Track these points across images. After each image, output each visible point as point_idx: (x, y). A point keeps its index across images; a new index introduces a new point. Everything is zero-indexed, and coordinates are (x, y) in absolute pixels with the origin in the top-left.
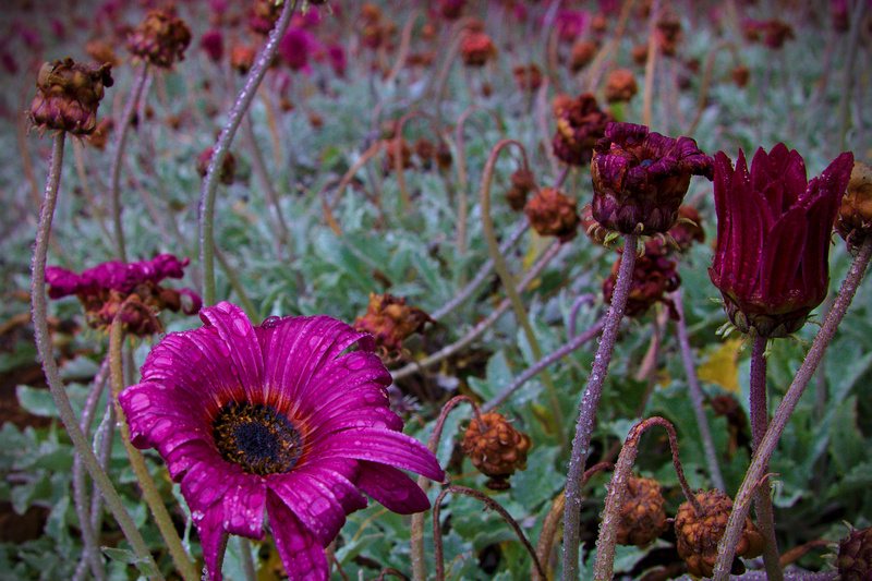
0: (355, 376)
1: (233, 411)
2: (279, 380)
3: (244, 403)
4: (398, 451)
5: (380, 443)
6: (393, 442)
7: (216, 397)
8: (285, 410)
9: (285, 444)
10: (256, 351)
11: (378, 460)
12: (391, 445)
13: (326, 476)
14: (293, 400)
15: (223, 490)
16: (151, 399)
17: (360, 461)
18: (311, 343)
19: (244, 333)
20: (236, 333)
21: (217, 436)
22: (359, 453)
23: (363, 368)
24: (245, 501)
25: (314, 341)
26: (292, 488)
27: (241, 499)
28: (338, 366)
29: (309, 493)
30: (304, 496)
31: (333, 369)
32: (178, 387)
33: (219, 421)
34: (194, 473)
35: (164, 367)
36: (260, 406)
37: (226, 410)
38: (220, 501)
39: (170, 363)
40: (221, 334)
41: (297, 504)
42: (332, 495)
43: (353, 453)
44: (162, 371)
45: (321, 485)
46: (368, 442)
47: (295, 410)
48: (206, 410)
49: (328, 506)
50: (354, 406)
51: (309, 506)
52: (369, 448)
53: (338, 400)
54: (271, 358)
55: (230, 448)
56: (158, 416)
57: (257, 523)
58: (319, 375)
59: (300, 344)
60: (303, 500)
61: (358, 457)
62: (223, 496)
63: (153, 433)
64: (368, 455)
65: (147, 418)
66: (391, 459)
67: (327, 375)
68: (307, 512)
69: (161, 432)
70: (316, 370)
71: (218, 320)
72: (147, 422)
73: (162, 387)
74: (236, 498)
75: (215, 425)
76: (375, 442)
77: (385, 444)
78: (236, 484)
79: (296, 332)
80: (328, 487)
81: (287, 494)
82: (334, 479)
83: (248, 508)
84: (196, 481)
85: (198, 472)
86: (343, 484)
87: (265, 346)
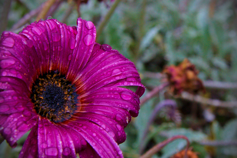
0: (121, 102)
1: (55, 76)
2: (87, 77)
3: (63, 75)
4: (109, 152)
5: (105, 143)
6: (110, 146)
7: (51, 64)
8: (79, 93)
9: (66, 108)
10: (87, 56)
11: (97, 150)
12: (108, 147)
13: (67, 139)
14: (86, 91)
15: (13, 111)
16: (15, 45)
17: (88, 144)
18: (115, 71)
19: (88, 44)
20: (85, 42)
21: (37, 82)
22: (91, 140)
23: (127, 101)
24: (19, 124)
25: (116, 71)
26: (47, 133)
27: (17, 122)
28: (118, 91)
29: (52, 142)
30: (49, 141)
31: (114, 91)
32: (34, 47)
33: (44, 76)
34: (6, 94)
35: (35, 34)
36: (70, 82)
37: (52, 73)
38: (8, 115)
39: (39, 34)
40: (78, 36)
41: (42, 143)
42: (61, 151)
43: (89, 138)
44: (32, 35)
45: (61, 142)
46: (100, 138)
47: (84, 96)
48: (41, 67)
49: (56, 154)
50: (109, 116)
51: (48, 148)
52: (98, 141)
53: (104, 107)
54: (91, 64)
55: (38, 92)
56: (12, 55)
57: (15, 139)
58: (106, 89)
59: (109, 68)
60: (47, 143)
61: (89, 141)
62: (11, 114)
63: (3, 61)
64: (94, 144)
65: (6, 52)
66: (102, 154)
67: (110, 91)
68: (44, 150)
69: (6, 64)
70: (107, 86)
71: (81, 29)
72: (4, 54)
73: (25, 43)
74: (16, 120)
75: (41, 76)
76: (102, 140)
77: (106, 144)
78: (22, 112)
79: (113, 61)
80: (63, 146)
81: (43, 135)
82: (69, 144)
83: (17, 128)
84: (4, 98)
85: (9, 94)
86: (71, 149)
87: (93, 56)
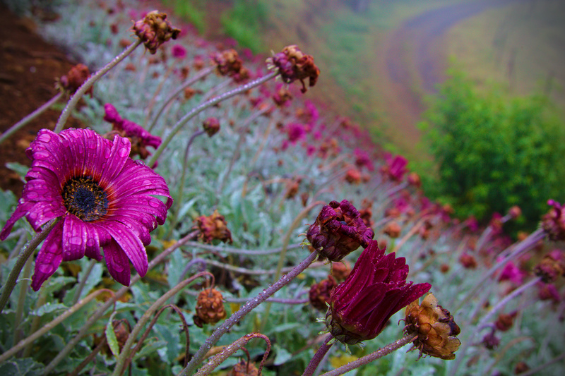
0: (149, 208)
1: (88, 180)
2: (119, 185)
3: (96, 182)
4: (133, 248)
5: (129, 238)
6: (134, 243)
7: (85, 169)
8: (110, 199)
9: (96, 211)
10: (120, 166)
11: (121, 244)
12: (132, 243)
13: (92, 232)
14: (117, 198)
15: (42, 199)
16: (51, 141)
17: (113, 238)
18: (145, 182)
19: (122, 156)
20: (119, 153)
21: (69, 183)
22: (116, 235)
23: (155, 208)
24: (45, 211)
25: (147, 182)
26: (73, 224)
27: (44, 209)
28: (147, 199)
29: (77, 232)
30: (74, 231)
31: (142, 198)
32: (69, 148)
33: (78, 179)
34: (36, 183)
35: (72, 136)
36: (102, 188)
37: (85, 177)
38: (36, 202)
39: (76, 137)
40: (113, 148)
41: (68, 231)
42: (85, 241)
43: (114, 234)
44: (69, 136)
45: (86, 234)
46: (125, 234)
47: (114, 202)
48: (75, 169)
49: (80, 243)
50: (136, 218)
51: (72, 237)
52: (122, 237)
53: (132, 211)
54: (124, 174)
55: (70, 192)
56: (46, 149)
57: (40, 223)
58: (135, 196)
59: (140, 179)
60: (72, 233)
61: (114, 236)
62: (39, 201)
63: (37, 153)
64: (119, 239)
66: (126, 248)
67: (139, 198)
68: (68, 239)
69: (40, 155)
70: (136, 193)
71: (118, 142)
72: (40, 147)
73: (61, 141)
74: (43, 206)
75: (73, 178)
76: (127, 236)
77: (130, 241)
78: (51, 202)
79: (145, 174)
80: (88, 237)
81: (69, 225)
82: (94, 235)
83: (43, 214)
84: (34, 186)
85: (40, 183)
86: (95, 241)
87: (126, 168)
